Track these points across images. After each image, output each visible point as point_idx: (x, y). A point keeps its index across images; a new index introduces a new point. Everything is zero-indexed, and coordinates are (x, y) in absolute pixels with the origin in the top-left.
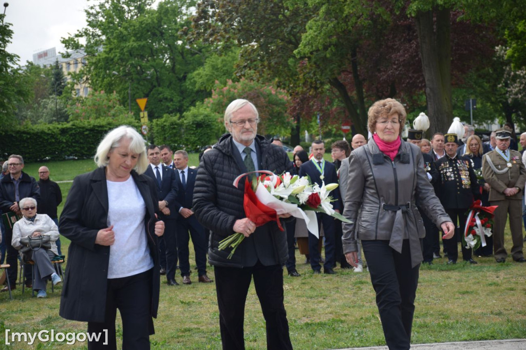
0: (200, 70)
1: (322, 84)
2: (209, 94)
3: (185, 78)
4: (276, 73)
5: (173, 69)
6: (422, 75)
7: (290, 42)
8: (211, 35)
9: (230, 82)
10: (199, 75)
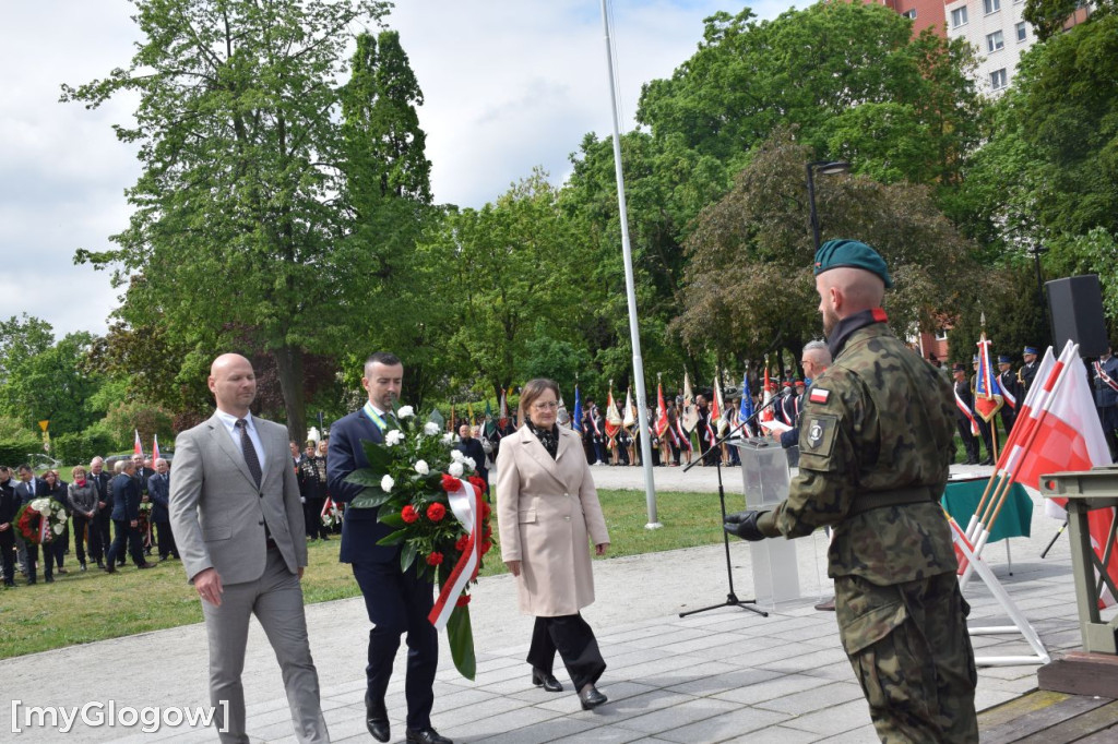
0: (96, 396)
1: (201, 404)
2: (104, 415)
3: (82, 403)
4: (161, 395)
5: (72, 396)
6: (282, 396)
7: (173, 371)
8: (104, 367)
9: (123, 404)
10: (96, 401)
